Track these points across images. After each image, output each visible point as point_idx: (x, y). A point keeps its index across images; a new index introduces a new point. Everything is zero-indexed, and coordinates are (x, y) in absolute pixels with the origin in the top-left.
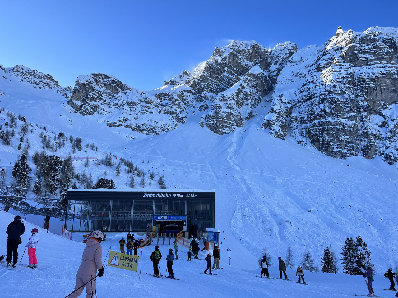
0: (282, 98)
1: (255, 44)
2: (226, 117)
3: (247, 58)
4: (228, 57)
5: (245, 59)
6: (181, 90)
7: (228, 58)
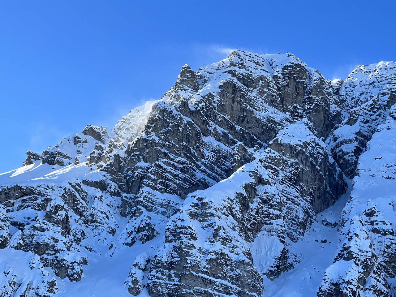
0: (374, 218)
1: (296, 65)
2: (208, 266)
3: (271, 101)
4: (218, 94)
5: (265, 101)
6: (74, 181)
7: (217, 97)
